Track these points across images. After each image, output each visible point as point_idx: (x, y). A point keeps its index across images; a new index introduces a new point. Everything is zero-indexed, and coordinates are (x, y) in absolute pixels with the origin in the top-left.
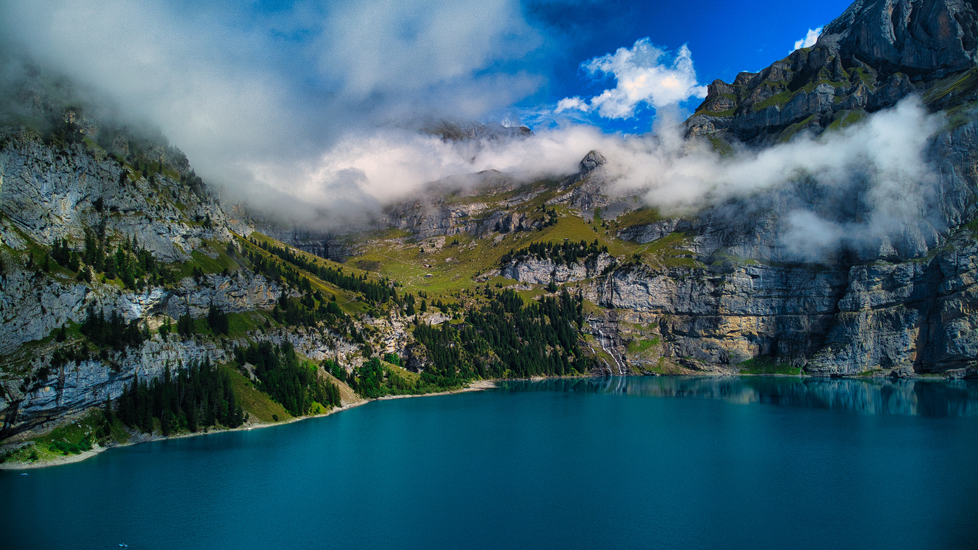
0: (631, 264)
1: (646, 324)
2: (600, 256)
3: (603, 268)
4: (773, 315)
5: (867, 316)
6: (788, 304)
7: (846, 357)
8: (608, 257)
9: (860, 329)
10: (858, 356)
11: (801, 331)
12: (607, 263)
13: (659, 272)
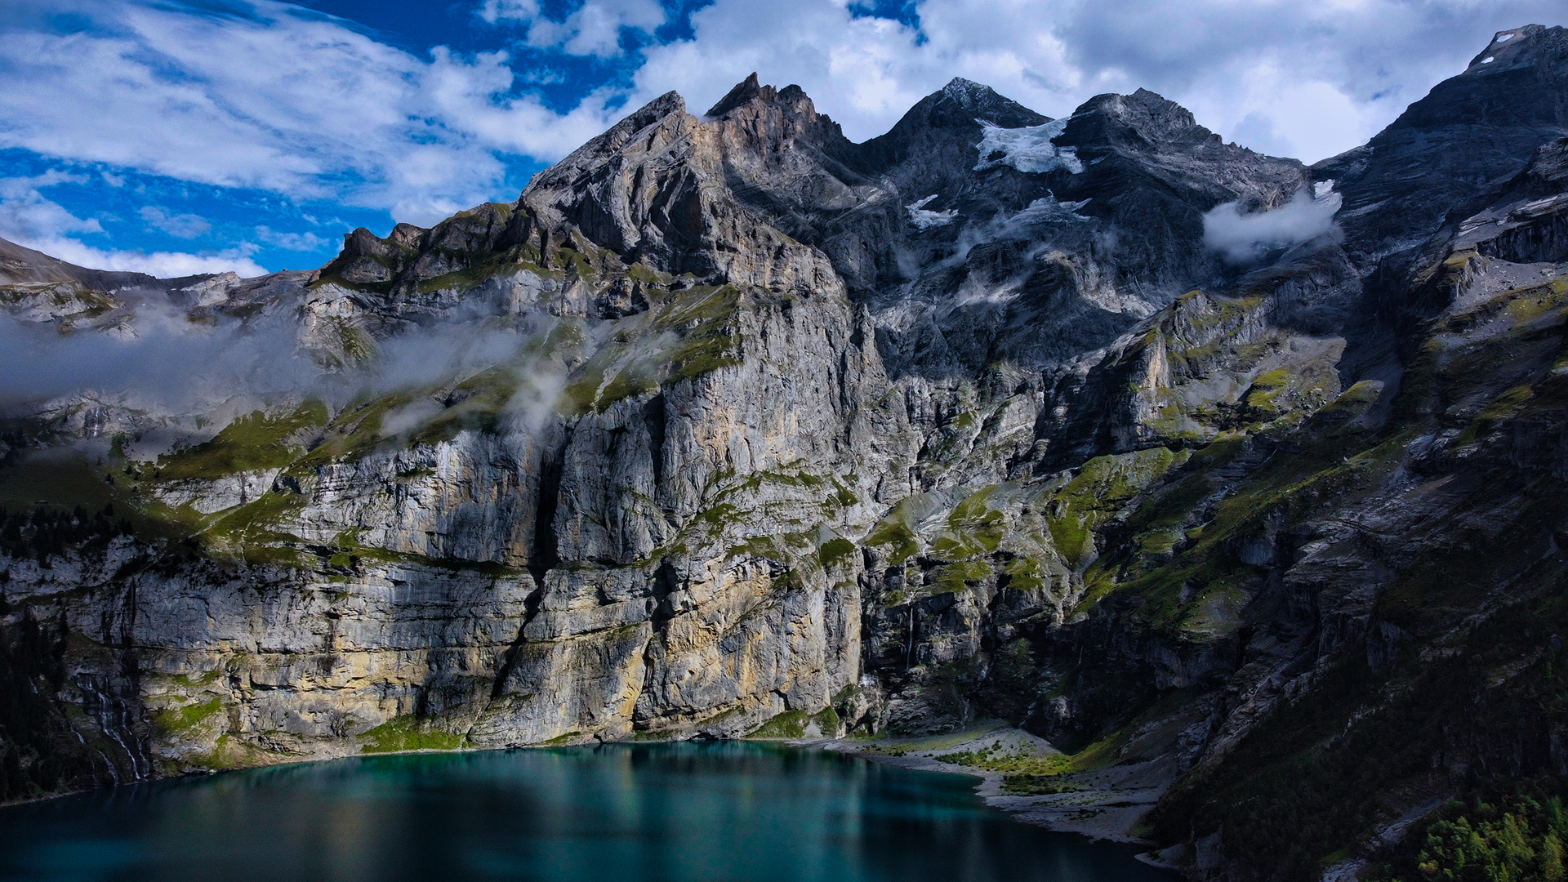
0: (177, 560)
1: (199, 673)
2: (115, 541)
3: (118, 564)
4: (425, 648)
5: (564, 648)
6: (449, 630)
7: (530, 716)
8: (131, 544)
9: (553, 671)
10: (548, 713)
11: (467, 674)
12: (129, 555)
13: (232, 575)
